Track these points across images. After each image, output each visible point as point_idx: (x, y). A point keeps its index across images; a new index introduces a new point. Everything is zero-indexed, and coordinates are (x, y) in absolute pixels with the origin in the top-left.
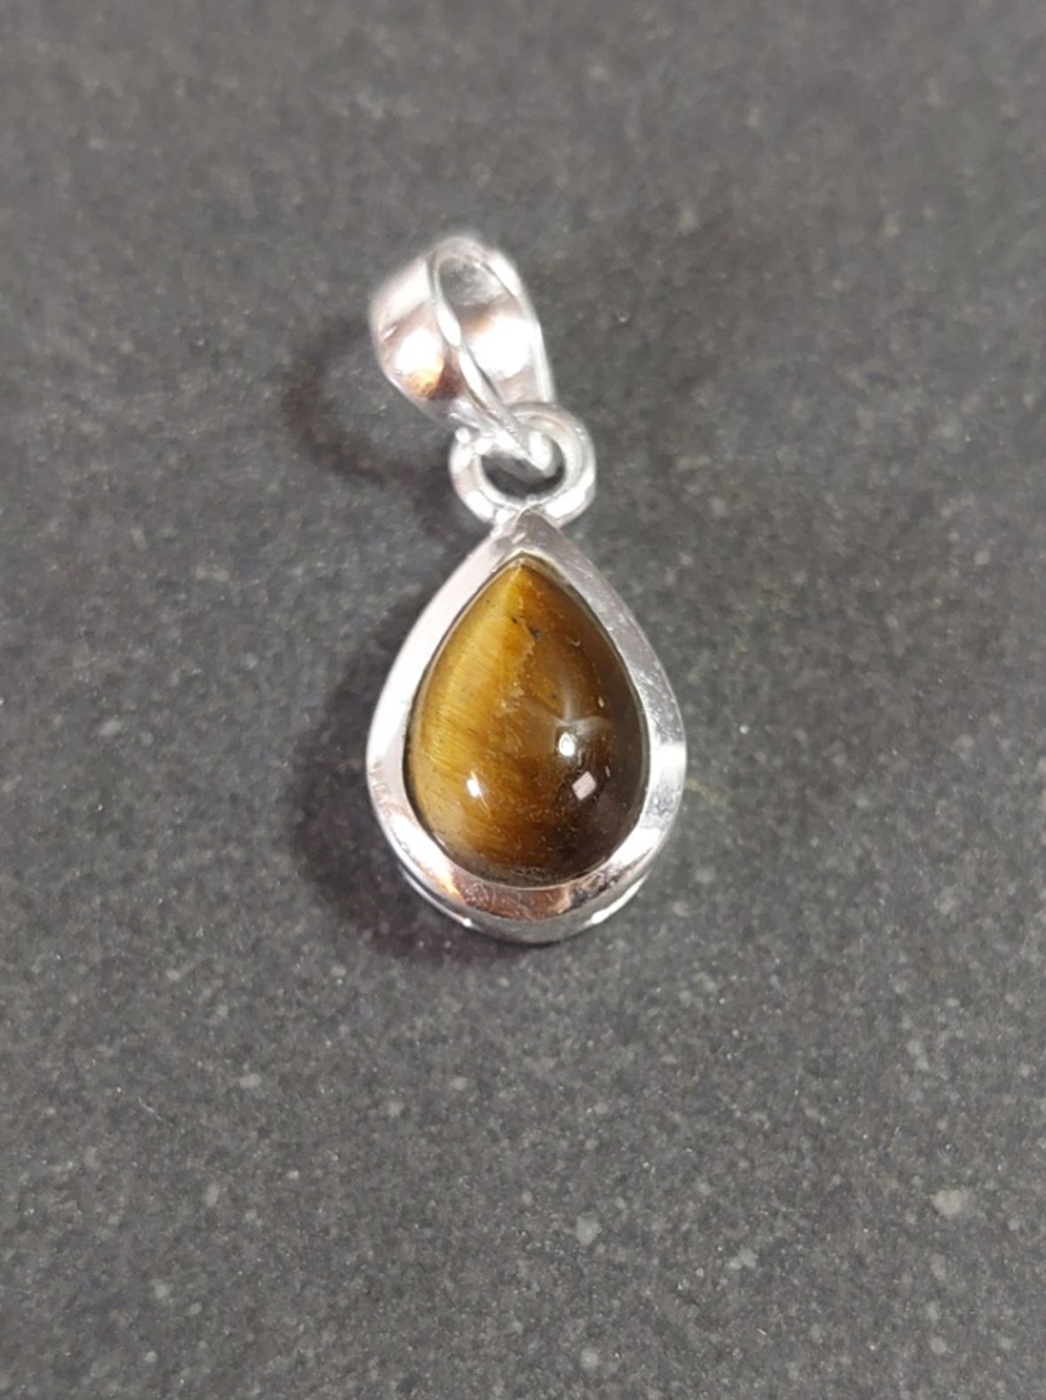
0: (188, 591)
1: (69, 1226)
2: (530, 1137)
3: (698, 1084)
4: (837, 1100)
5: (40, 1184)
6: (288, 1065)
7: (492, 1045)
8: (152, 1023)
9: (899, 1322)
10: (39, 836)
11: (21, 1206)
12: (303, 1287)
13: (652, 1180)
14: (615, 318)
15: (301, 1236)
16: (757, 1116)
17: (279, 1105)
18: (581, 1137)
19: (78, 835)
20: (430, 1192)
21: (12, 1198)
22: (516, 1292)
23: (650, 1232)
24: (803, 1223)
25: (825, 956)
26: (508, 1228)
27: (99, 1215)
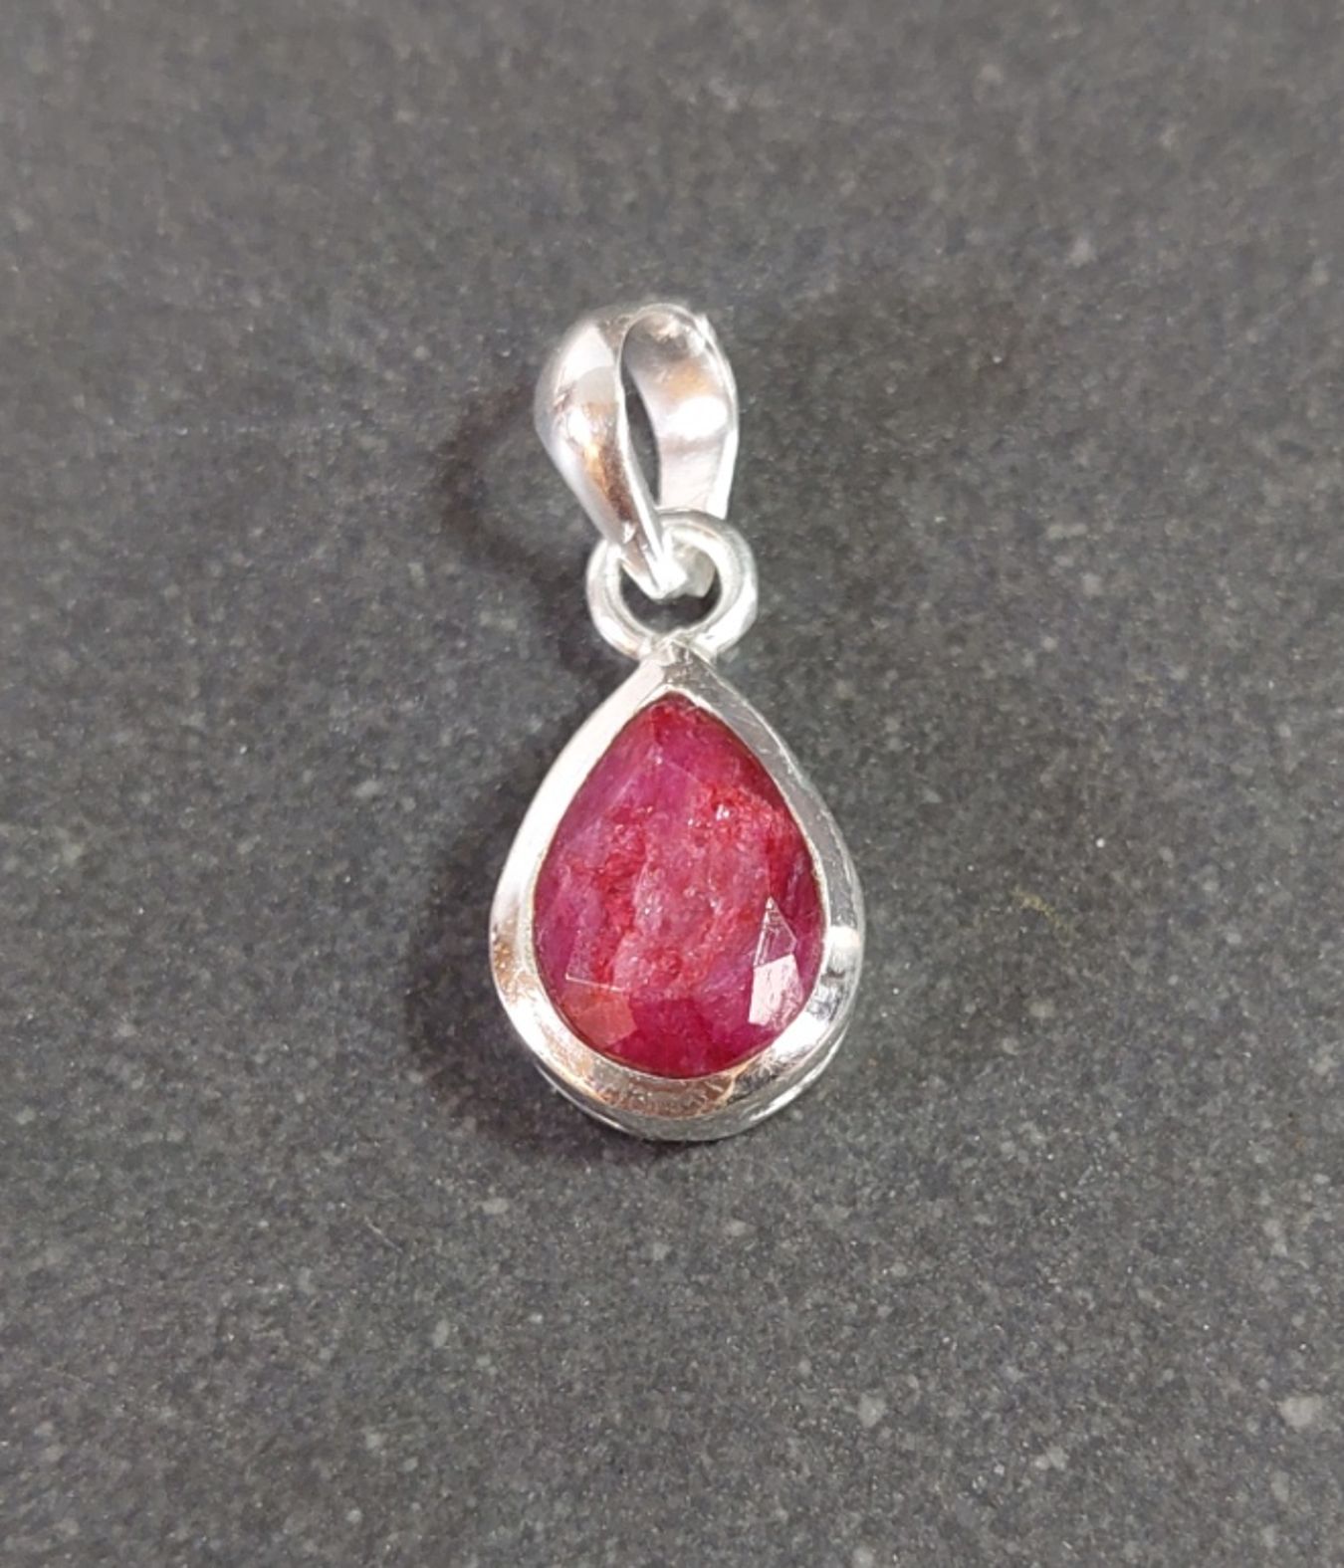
0: (469, 637)
1: (273, 1357)
2: (813, 1296)
3: (1017, 1250)
4: (1176, 1283)
5: (244, 1306)
6: (541, 1192)
7: (778, 1186)
8: (389, 1131)
9: (1228, 1545)
10: (274, 907)
11: (220, 1330)
12: (536, 1451)
13: (951, 1357)
14: (989, 357)
15: (540, 1391)
16: (1080, 1293)
17: (527, 1237)
18: (873, 1301)
19: (320, 908)
20: (693, 1351)
21: (210, 1320)
22: (783, 1475)
23: (945, 1418)
24: (1126, 1422)
25: (1174, 1114)
26: (780, 1399)
27: (309, 1347)
